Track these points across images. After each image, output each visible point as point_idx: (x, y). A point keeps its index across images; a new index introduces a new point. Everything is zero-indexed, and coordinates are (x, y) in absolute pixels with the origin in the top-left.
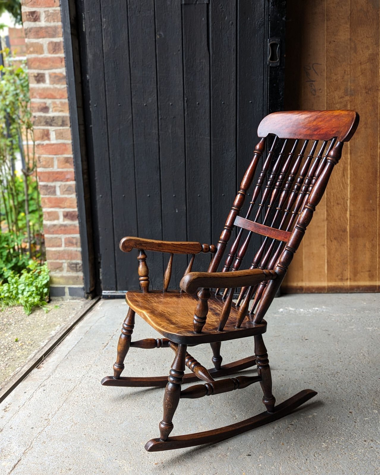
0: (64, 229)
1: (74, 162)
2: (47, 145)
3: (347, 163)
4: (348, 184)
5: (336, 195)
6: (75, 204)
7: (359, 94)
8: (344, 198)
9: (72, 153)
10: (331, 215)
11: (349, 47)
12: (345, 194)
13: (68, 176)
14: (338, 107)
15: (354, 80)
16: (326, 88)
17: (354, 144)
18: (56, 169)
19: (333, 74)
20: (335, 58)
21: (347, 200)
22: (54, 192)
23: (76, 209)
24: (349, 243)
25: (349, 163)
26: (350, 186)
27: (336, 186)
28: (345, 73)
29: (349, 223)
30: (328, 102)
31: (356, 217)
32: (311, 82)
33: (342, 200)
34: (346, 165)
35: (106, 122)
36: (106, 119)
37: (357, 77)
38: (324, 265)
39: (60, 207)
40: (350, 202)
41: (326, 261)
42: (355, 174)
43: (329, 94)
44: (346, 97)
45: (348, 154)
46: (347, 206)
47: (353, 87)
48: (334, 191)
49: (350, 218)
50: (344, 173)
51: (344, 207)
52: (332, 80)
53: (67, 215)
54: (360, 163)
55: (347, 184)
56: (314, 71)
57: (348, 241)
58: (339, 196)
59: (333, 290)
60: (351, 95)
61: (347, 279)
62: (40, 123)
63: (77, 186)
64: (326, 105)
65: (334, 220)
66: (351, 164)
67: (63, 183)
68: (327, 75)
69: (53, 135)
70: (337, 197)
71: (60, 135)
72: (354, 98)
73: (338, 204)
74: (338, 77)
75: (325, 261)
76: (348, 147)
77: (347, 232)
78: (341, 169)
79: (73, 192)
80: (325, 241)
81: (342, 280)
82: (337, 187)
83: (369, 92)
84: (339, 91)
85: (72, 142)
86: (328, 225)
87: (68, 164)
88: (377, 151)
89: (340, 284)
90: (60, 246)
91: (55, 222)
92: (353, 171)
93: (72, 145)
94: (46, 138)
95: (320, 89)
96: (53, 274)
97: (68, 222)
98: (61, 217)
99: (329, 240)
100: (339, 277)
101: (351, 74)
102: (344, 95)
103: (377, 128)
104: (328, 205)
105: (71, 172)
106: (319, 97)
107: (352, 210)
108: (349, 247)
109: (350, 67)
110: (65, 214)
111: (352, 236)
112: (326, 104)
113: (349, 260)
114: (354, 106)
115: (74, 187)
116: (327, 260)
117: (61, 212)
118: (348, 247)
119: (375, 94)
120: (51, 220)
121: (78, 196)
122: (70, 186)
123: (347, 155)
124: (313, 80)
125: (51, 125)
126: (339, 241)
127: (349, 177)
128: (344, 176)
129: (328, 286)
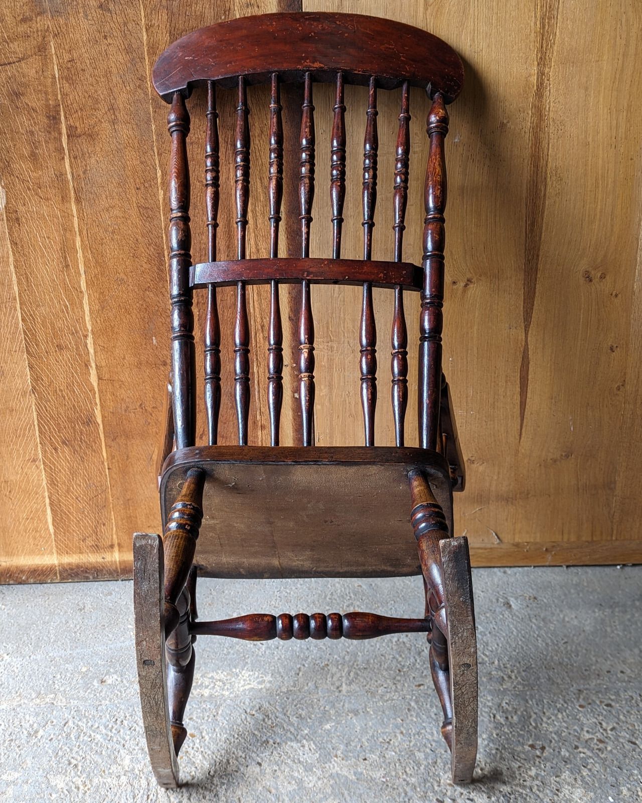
3: (71, 230)
4: (81, 292)
5: (52, 324)
7: (77, 12)
8: (76, 331)
10: (44, 378)
12: (77, 321)
14: (18, 50)
17: (84, 172)
21: (86, 336)
24: (104, 454)
25: (77, 229)
26: (89, 295)
27: (47, 297)
29: (98, 401)
31: (117, 385)
33: (70, 336)
34: (68, 235)
38: (45, 511)
40: (95, 343)
41: (47, 501)
42: (97, 261)
44: (38, 18)
45: (68, 202)
46: (87, 354)
48: (42, 310)
49: (99, 385)
50: (65, 258)
51: (79, 356)
54: (110, 229)
55: (77, 290)
57: (100, 449)
58: (59, 324)
59: (77, 575)
60: (55, 13)
61: (112, 546)
65: (54, 391)
66: (85, 232)
70: (53, 328)
72: (66, 25)
73: (60, 347)
76: (67, 181)
77: (96, 424)
78: (56, 247)
80: (36, 450)
81: (96, 548)
82: (51, 299)
83: (111, 6)
86: (38, 406)
88: (155, 195)
89: (92, 559)
92: (92, 254)
99: (49, 448)
100: (90, 542)
102: (31, 10)
103: (148, 122)
104: (32, 350)
108: (105, 464)
111: (112, 435)
113: (110, 498)
114: (69, 51)
116: (50, 498)
118: (103, 463)
119: (130, 11)
123: (67, 205)
126: (77, 448)
127: (82, 272)
128: (67, 266)
129: (60, 565)
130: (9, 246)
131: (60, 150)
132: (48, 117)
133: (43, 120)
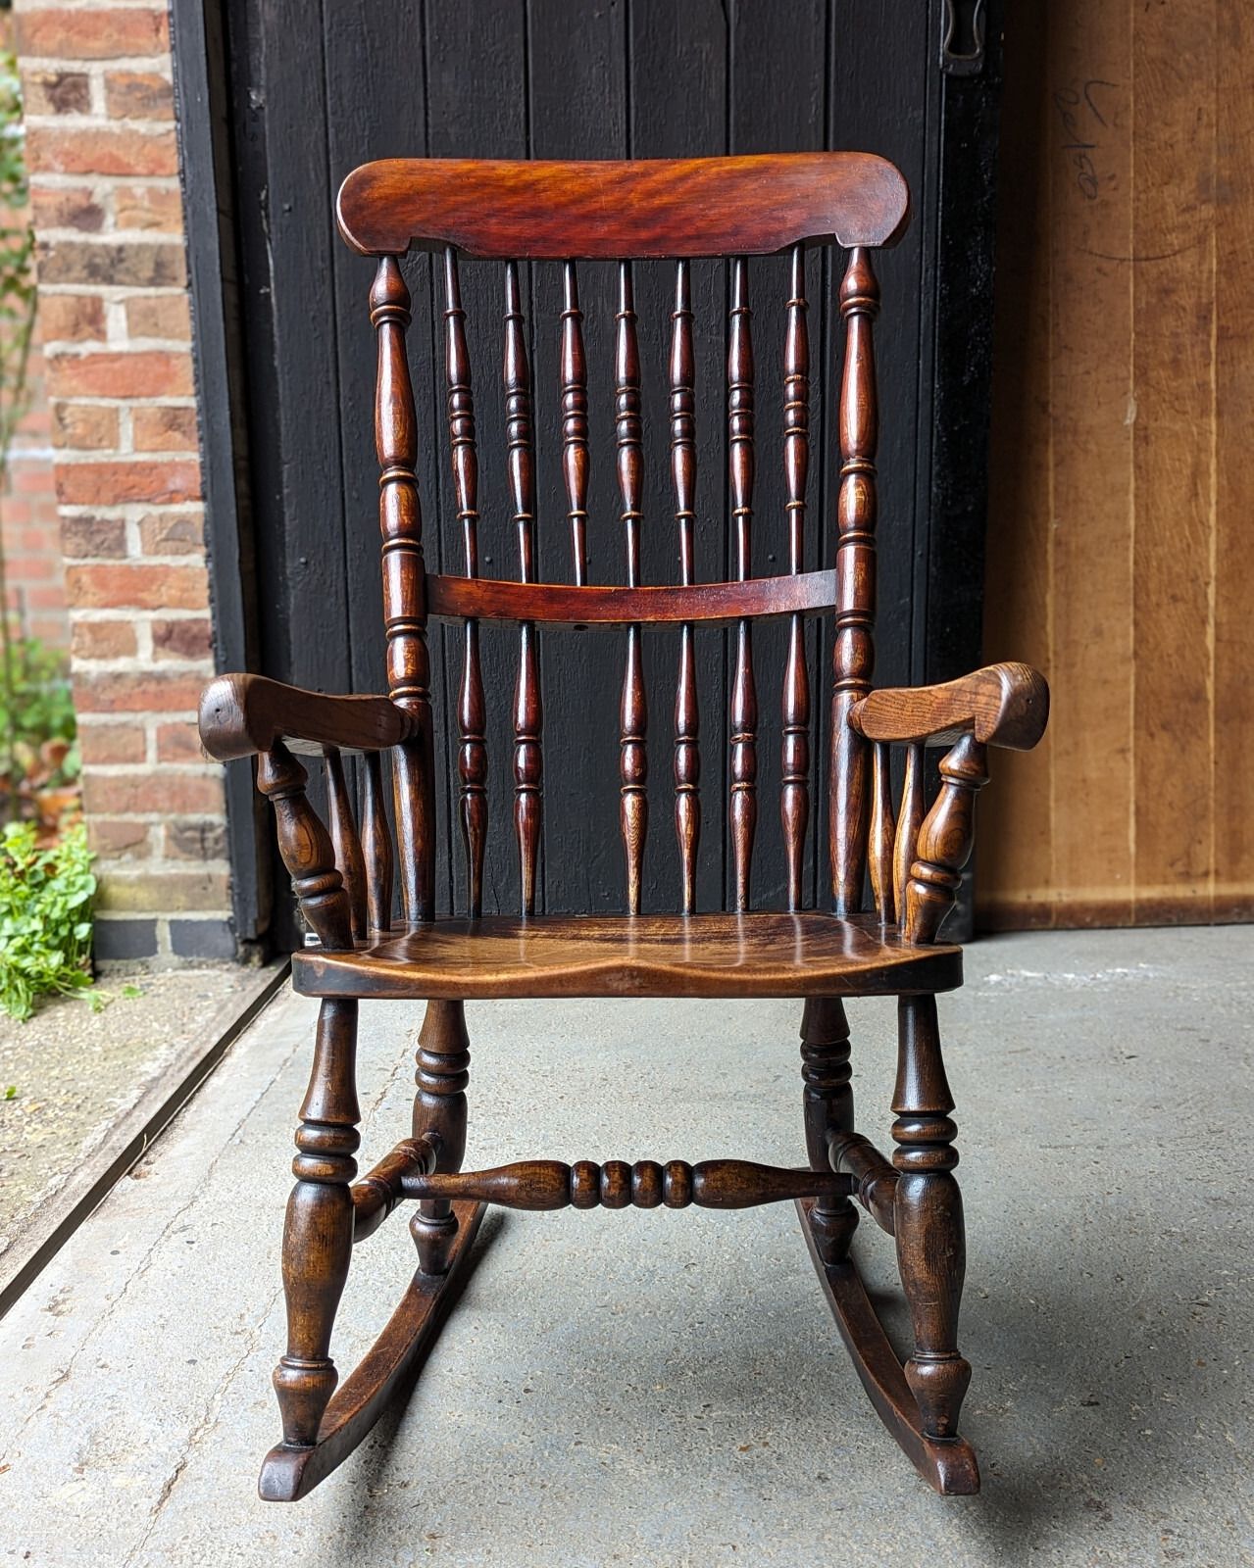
0: (154, 691)
1: (200, 426)
2: (94, 357)
3: (1207, 450)
4: (1209, 527)
5: (1170, 567)
6: (203, 593)
7: (1247, 199)
8: (1197, 578)
9: (192, 390)
10: (1151, 640)
11: (1214, 26)
12: (1200, 564)
13: (176, 482)
14: (1176, 242)
15: (1232, 147)
16: (1132, 175)
17: (1232, 380)
18: (126, 452)
19: (1158, 124)
20: (1165, 63)
21: (1207, 584)
22: (120, 545)
23: (206, 613)
24: (1212, 742)
25: (1214, 450)
26: (1218, 531)
27: (1168, 534)
28: (1199, 119)
29: (1212, 669)
30: (1141, 222)
31: (1237, 649)
32: (1083, 150)
33: (1189, 585)
34: (1203, 456)
35: (327, 273)
36: (328, 263)
37: (1241, 137)
38: (1127, 822)
39: (144, 606)
40: (1217, 593)
41: (1132, 808)
42: (1233, 489)
43: (1143, 196)
44: (1203, 207)
45: (1208, 416)
46: (1207, 607)
47: (1226, 173)
48: (1160, 551)
49: (1216, 648)
50: (1195, 485)
51: (1197, 609)
52: (1155, 144)
53: (168, 637)
55: (1205, 524)
56: (1090, 109)
57: (1208, 735)
58: (1177, 569)
59: (1157, 916)
60: (1221, 201)
61: (1207, 874)
62: (64, 272)
63: (213, 520)
64: (1131, 236)
65: (1161, 657)
66: (1222, 452)
67: (156, 510)
68: (1135, 124)
69: (116, 320)
70: (1170, 573)
71: (143, 320)
72: (1233, 213)
73: (1174, 598)
74: (1176, 133)
75: (1127, 809)
76: (1210, 392)
77: (1207, 701)
78: (1187, 472)
79: (195, 544)
80: (1127, 735)
81: (1187, 876)
82: (1172, 537)
84: (1179, 186)
85: (193, 350)
86: (1138, 676)
87: (177, 436)
89: (1181, 892)
90: (138, 758)
91: (121, 664)
92: (1228, 478)
93: (196, 361)
94: (88, 329)
95: (1112, 178)
96: (110, 868)
97: (171, 663)
98: (146, 644)
99: (1143, 733)
100: (1180, 867)
101: (1222, 122)
102: (1197, 198)
104: (1141, 602)
105: (187, 465)
106: (1105, 204)
107: (1224, 620)
108: (1212, 756)
109: (1217, 99)
110: (162, 631)
111: (1224, 717)
112: (1131, 231)
113: (1212, 803)
114: (1232, 242)
115: (199, 523)
116: (1137, 804)
117: (143, 622)
118: (1208, 755)
120: (102, 657)
121: (215, 557)
122: (183, 521)
123: (1205, 420)
124: (1087, 142)
125: (110, 280)
126: (1179, 733)
127: (1213, 501)
128: (1197, 495)
129: (1138, 901)
130: (1132, 470)
131: (1206, 354)
132: (1198, 317)
133: (1190, 319)
